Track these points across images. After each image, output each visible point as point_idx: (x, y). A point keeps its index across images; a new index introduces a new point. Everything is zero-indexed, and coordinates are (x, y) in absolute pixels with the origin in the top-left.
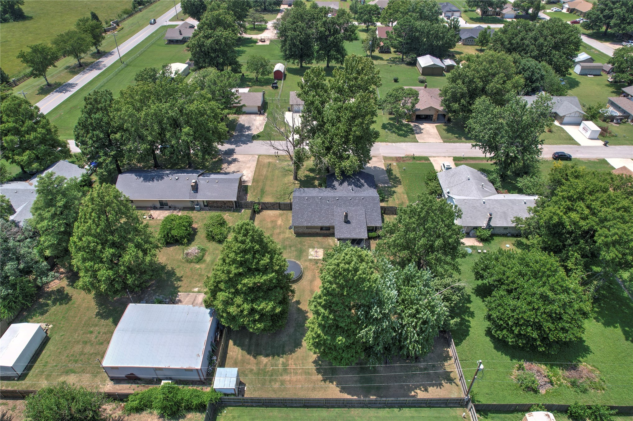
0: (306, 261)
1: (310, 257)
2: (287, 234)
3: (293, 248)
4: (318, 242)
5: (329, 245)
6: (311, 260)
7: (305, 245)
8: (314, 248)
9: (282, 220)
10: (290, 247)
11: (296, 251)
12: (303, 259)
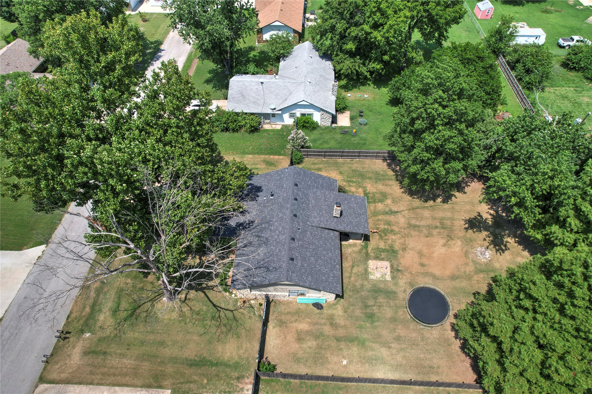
0: (396, 284)
1: (388, 278)
2: (334, 312)
3: (371, 302)
4: (353, 267)
5: (360, 252)
6: (393, 278)
7: (362, 286)
8: (366, 272)
9: (296, 321)
10: (367, 306)
11: (375, 298)
12: (394, 288)
